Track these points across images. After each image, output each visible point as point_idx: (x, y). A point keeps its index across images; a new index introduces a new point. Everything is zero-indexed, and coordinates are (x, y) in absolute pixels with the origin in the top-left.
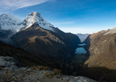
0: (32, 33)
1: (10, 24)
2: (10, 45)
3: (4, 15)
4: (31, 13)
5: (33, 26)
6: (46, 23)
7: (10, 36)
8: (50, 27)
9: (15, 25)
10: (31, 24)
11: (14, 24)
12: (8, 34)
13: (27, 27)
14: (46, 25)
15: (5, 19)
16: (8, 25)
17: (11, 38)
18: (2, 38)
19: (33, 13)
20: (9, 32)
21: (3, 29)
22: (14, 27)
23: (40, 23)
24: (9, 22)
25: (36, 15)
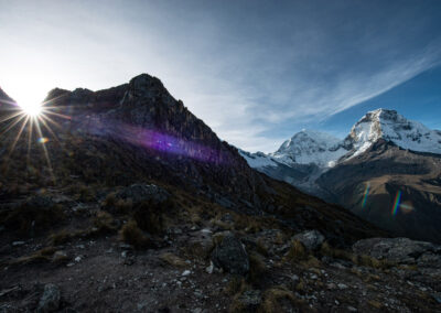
0: (373, 168)
1: (314, 151)
2: (315, 198)
4: (364, 117)
5: (375, 147)
7: (314, 177)
9: (324, 151)
10: (367, 145)
11: (321, 150)
12: (310, 172)
13: (356, 154)
15: (303, 143)
16: (308, 153)
17: (317, 181)
18: (298, 182)
19: (370, 114)
20: (311, 168)
22: (323, 155)
23: (400, 138)
24: (310, 148)
25: (380, 117)
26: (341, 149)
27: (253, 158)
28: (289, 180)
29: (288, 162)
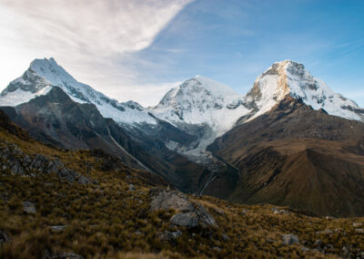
0: (282, 130)
1: (208, 107)
3: (192, 83)
4: (270, 68)
6: (327, 96)
7: (205, 143)
8: (344, 108)
9: (221, 108)
11: (217, 106)
12: (201, 135)
14: (327, 101)
15: (194, 94)
16: (201, 110)
17: (209, 148)
18: (183, 148)
19: (277, 65)
20: (202, 130)
21: (188, 122)
22: (218, 114)
24: (203, 102)
25: (288, 70)
26: (241, 107)
27: (122, 109)
28: (172, 146)
29: (173, 120)
